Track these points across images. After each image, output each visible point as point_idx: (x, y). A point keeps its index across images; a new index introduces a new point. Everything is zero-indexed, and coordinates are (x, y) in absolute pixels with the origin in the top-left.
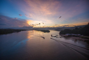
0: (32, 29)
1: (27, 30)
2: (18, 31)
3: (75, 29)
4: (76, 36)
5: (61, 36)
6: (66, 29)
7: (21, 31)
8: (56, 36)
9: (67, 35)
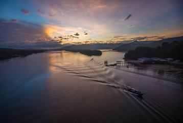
0: (59, 48)
1: (47, 50)
2: (24, 53)
3: (161, 46)
5: (128, 63)
6: (141, 47)
7: (31, 54)
8: (115, 63)
9: (142, 60)
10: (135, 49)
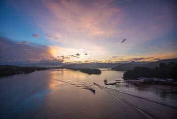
0: (61, 66)
1: (49, 68)
2: (28, 70)
3: (158, 66)
4: (164, 84)
5: (128, 82)
6: (139, 67)
7: (34, 71)
8: (115, 82)
9: (142, 80)
10: (133, 69)
